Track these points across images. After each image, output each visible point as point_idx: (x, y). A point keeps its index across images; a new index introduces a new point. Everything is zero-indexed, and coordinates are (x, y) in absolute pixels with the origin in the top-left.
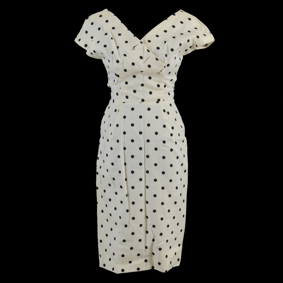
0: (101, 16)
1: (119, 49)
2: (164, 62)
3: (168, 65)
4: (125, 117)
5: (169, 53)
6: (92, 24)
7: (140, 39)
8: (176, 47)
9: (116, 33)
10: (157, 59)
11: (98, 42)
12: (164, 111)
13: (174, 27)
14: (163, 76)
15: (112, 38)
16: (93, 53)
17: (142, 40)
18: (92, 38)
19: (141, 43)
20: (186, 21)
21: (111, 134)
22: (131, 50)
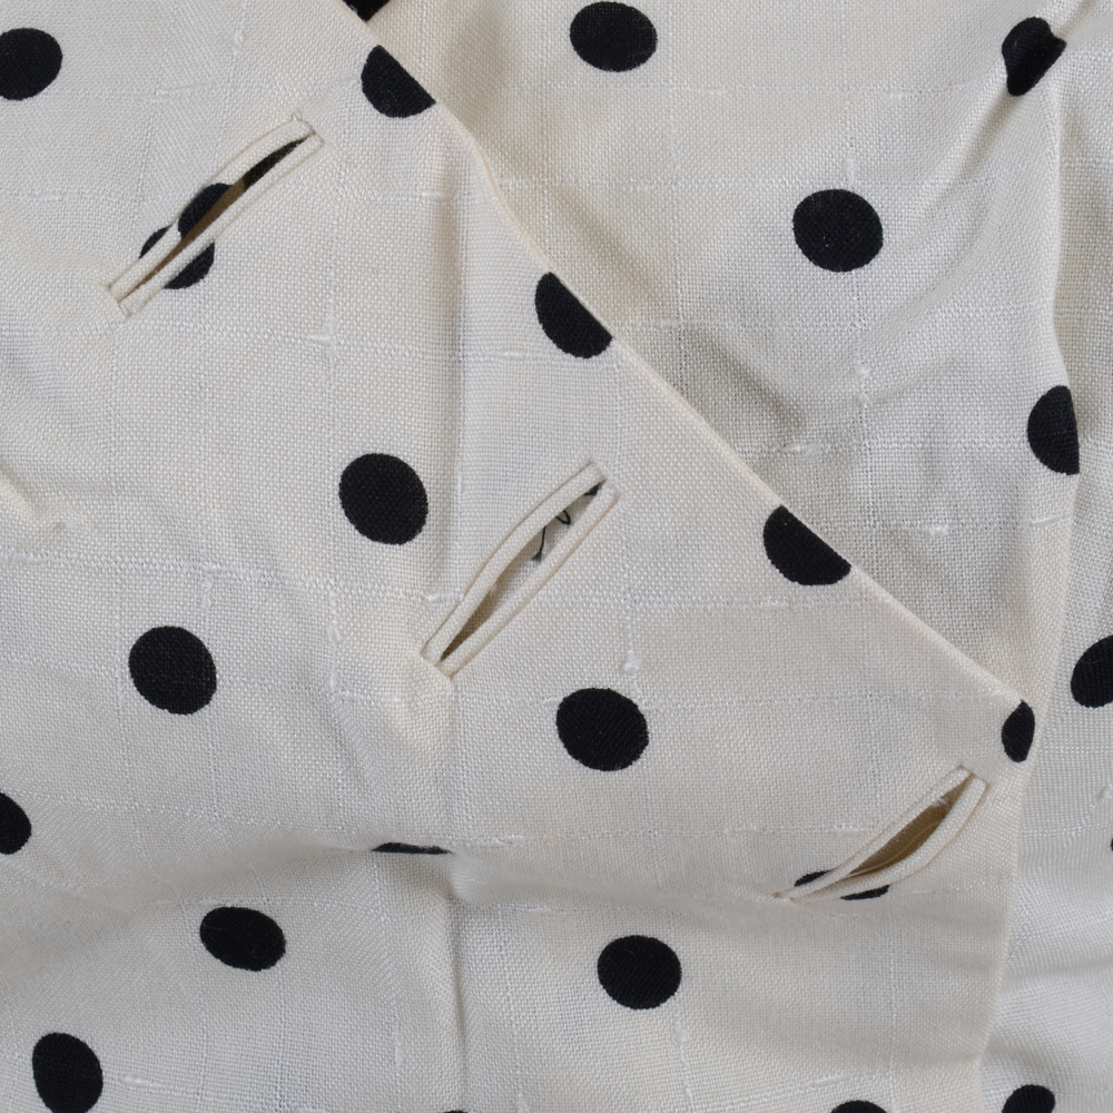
10: (799, 553)
19: (390, 88)
22: (125, 284)
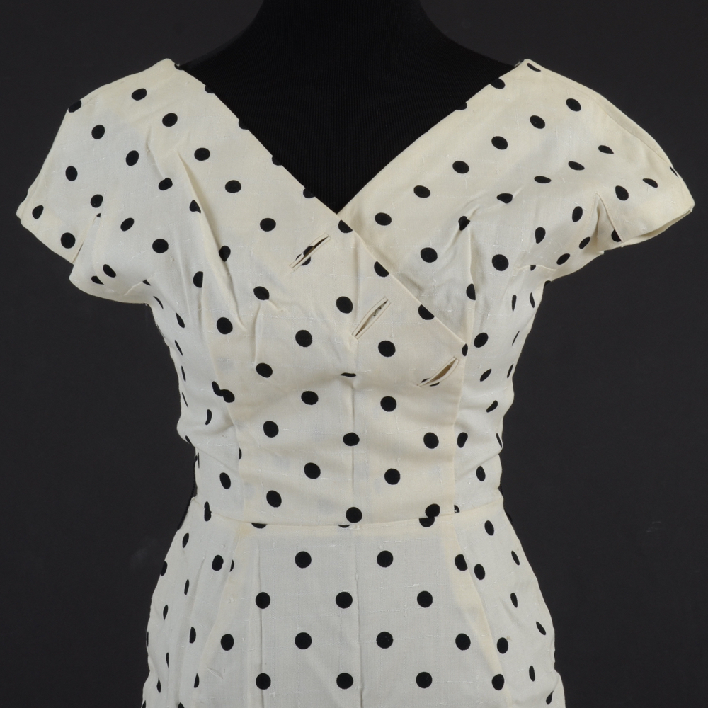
0: (139, 94)
1: (229, 260)
2: (461, 324)
3: (481, 340)
4: (263, 600)
5: (483, 278)
6: (98, 132)
7: (336, 207)
8: (519, 247)
9: (212, 176)
10: (425, 314)
11: (127, 225)
12: (461, 563)
13: (500, 143)
14: (457, 392)
15: (194, 207)
16: (102, 276)
17: (347, 214)
18: (97, 201)
19: (344, 228)
20: (555, 112)
21: (197, 684)
22: (293, 265)
